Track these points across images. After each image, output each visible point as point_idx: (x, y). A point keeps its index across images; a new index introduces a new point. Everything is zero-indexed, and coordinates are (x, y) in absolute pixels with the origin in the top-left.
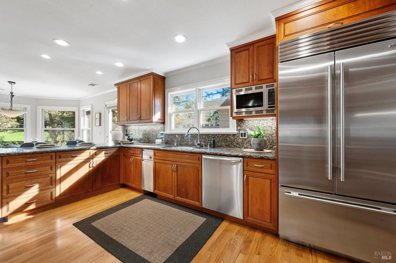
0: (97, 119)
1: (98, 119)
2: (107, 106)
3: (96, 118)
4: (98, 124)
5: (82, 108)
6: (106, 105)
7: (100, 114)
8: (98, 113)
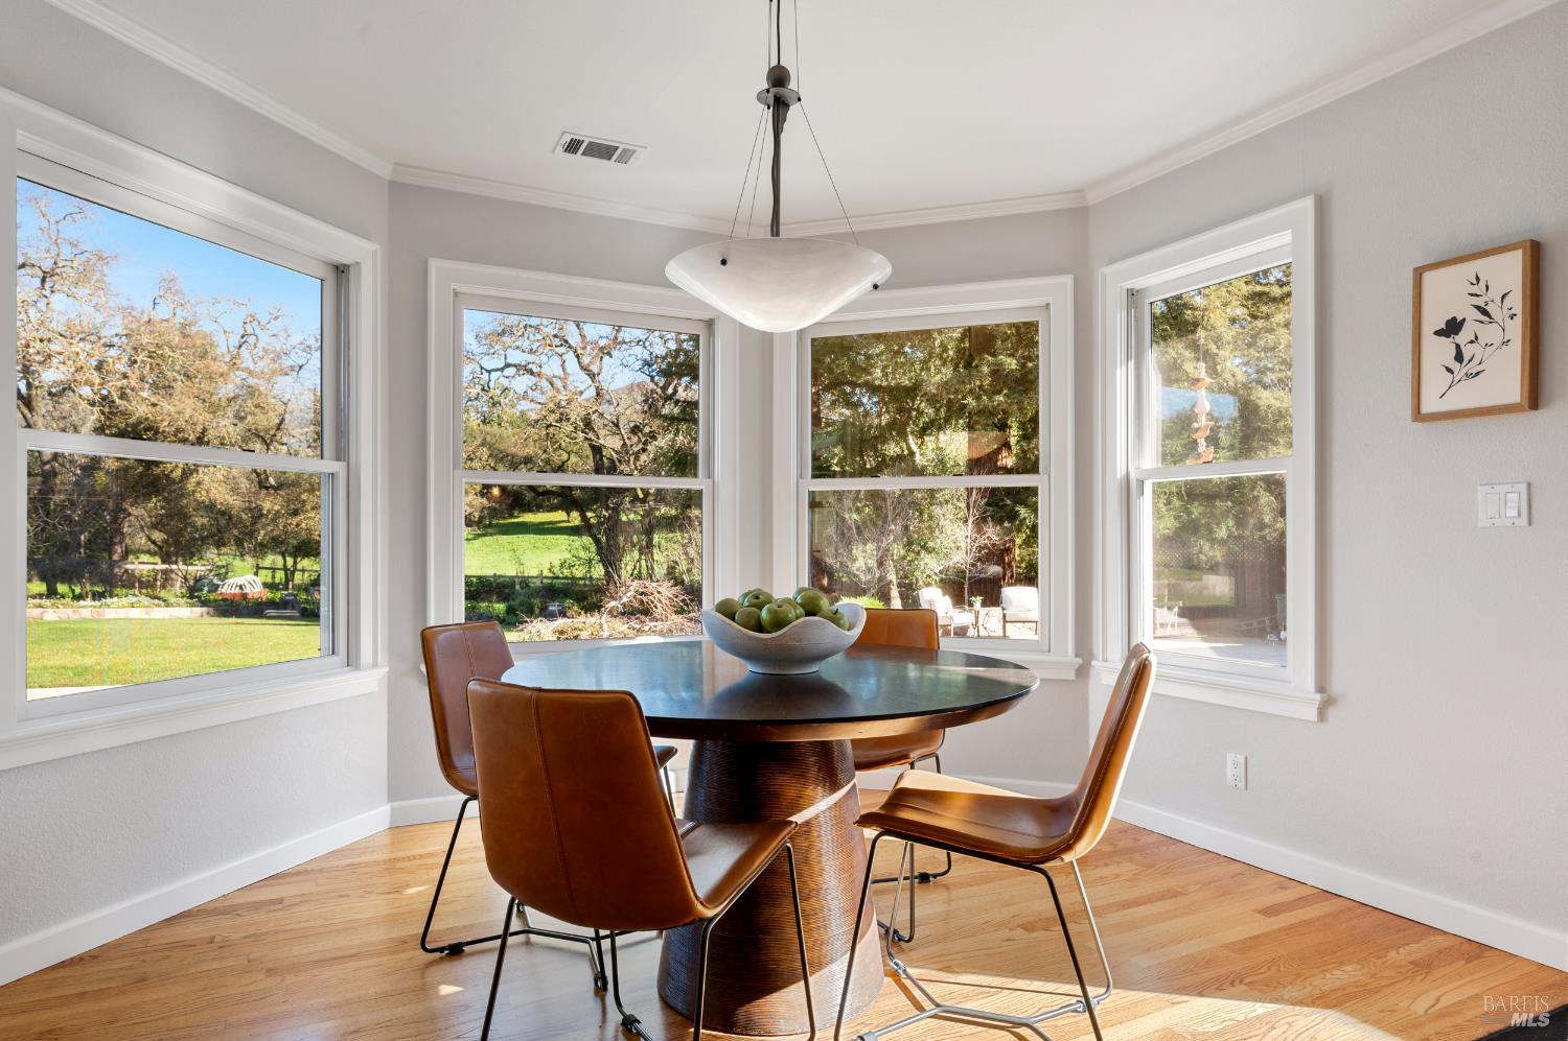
0: (1452, 328)
3: (1434, 320)
5: (1114, 280)
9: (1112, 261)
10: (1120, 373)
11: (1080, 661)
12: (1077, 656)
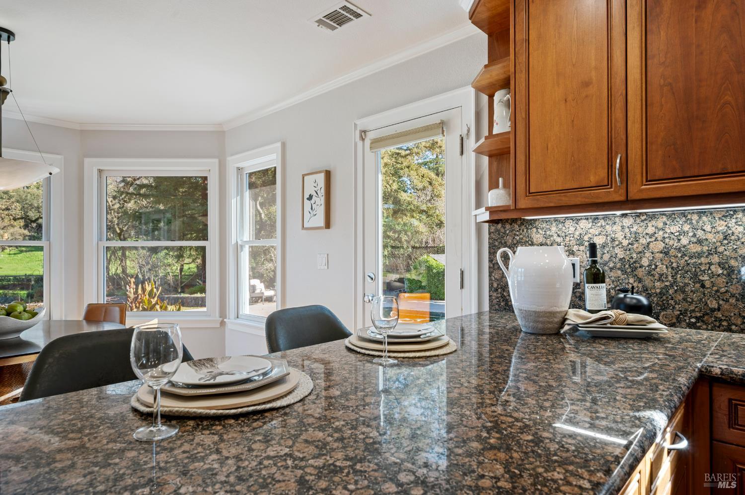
0: (310, 198)
1: (320, 201)
2: (371, 136)
3: (307, 196)
4: (320, 221)
5: (233, 162)
6: (365, 132)
7: (328, 175)
8: (320, 172)
9: (232, 155)
10: (233, 201)
11: (221, 319)
12: (220, 317)
